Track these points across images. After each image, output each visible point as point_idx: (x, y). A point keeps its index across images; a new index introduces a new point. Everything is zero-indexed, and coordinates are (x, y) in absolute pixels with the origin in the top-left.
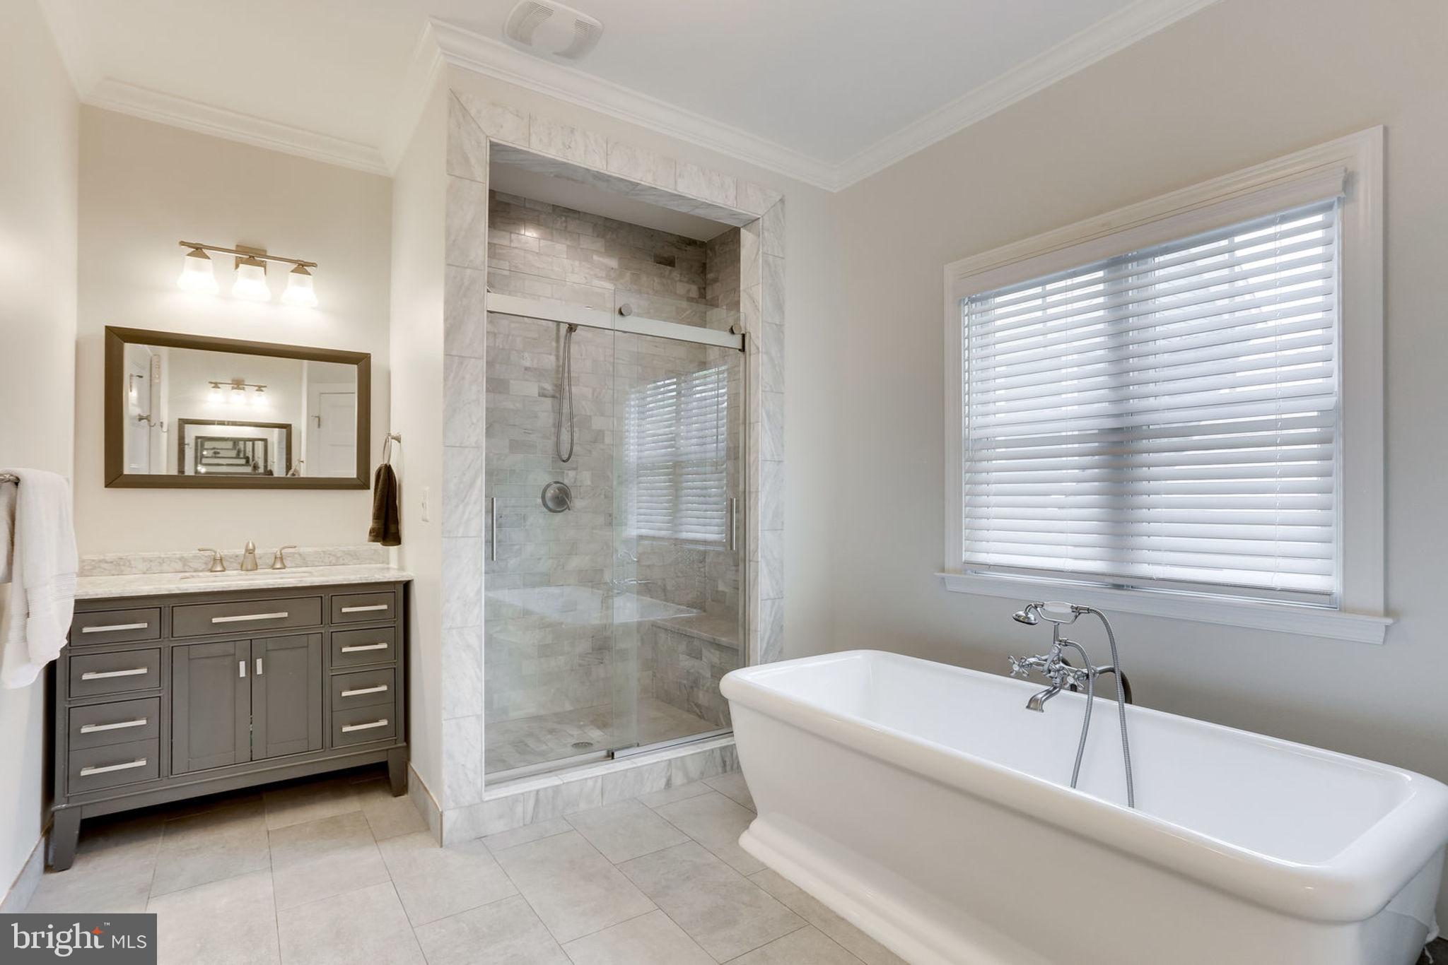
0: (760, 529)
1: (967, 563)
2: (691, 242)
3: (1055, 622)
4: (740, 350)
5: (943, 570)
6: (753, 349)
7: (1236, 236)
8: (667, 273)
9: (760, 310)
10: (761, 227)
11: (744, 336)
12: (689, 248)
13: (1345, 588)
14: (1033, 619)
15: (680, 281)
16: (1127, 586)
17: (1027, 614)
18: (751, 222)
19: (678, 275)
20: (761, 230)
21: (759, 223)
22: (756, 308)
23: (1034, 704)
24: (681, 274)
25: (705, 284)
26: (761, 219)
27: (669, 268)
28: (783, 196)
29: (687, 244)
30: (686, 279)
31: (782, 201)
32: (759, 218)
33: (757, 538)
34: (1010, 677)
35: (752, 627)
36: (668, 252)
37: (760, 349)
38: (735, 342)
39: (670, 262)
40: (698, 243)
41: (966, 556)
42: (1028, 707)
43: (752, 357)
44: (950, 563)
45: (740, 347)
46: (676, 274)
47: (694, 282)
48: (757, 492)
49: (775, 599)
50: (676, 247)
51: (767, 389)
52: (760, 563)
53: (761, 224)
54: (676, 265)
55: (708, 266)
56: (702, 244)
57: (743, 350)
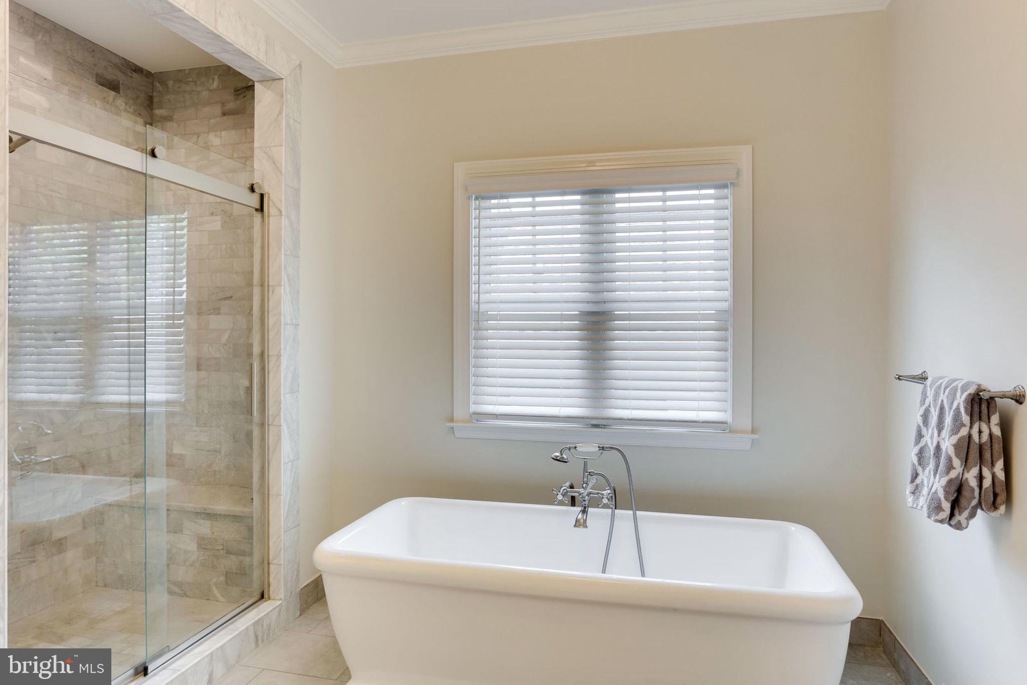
0: (282, 393)
1: (475, 413)
2: (138, 70)
3: (585, 459)
4: (257, 210)
5: (452, 420)
6: (273, 211)
7: (668, 191)
8: (111, 99)
9: (283, 172)
10: (284, 89)
11: (262, 196)
12: (135, 75)
13: (733, 419)
14: (566, 457)
15: (125, 110)
16: (602, 425)
17: (562, 455)
18: (273, 80)
19: (123, 104)
20: (284, 92)
21: (283, 84)
22: (278, 169)
23: (577, 524)
24: (126, 104)
25: (152, 120)
26: (284, 80)
27: (113, 93)
28: (301, 62)
29: (133, 71)
30: (132, 110)
31: (300, 66)
32: (283, 79)
33: (279, 402)
34: (555, 505)
35: (273, 492)
36: (113, 74)
37: (283, 213)
38: (254, 200)
39: (114, 87)
40: (145, 72)
41: (473, 408)
42: (575, 526)
43: (271, 218)
44: (459, 414)
45: (258, 207)
46: (120, 102)
47: (140, 114)
48: (279, 356)
49: (294, 460)
50: (121, 71)
51: (288, 253)
52: (282, 427)
53: (284, 85)
54: (121, 91)
55: (155, 100)
56: (149, 74)
57: (261, 209)
